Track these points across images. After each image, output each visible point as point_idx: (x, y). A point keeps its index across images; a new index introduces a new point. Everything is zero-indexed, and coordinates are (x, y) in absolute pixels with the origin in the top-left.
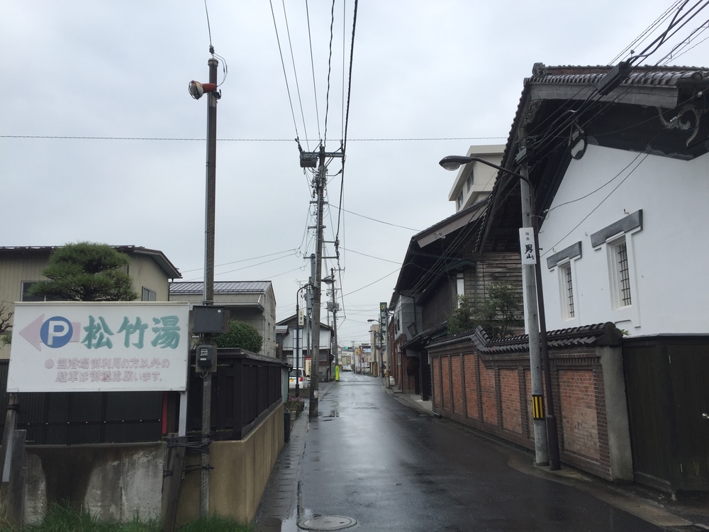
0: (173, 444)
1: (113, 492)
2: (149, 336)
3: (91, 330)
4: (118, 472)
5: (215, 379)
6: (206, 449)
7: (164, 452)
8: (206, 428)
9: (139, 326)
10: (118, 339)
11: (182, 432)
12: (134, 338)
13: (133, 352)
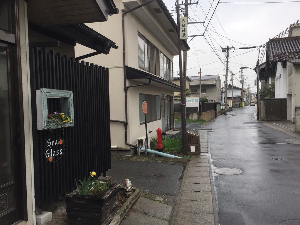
0: (198, 112)
1: (192, 117)
2: (195, 101)
3: (189, 100)
4: (192, 115)
5: (202, 105)
6: (201, 113)
7: (197, 113)
8: (201, 111)
9: (194, 100)
10: (192, 101)
11: (199, 111)
12: (193, 101)
13: (193, 103)
